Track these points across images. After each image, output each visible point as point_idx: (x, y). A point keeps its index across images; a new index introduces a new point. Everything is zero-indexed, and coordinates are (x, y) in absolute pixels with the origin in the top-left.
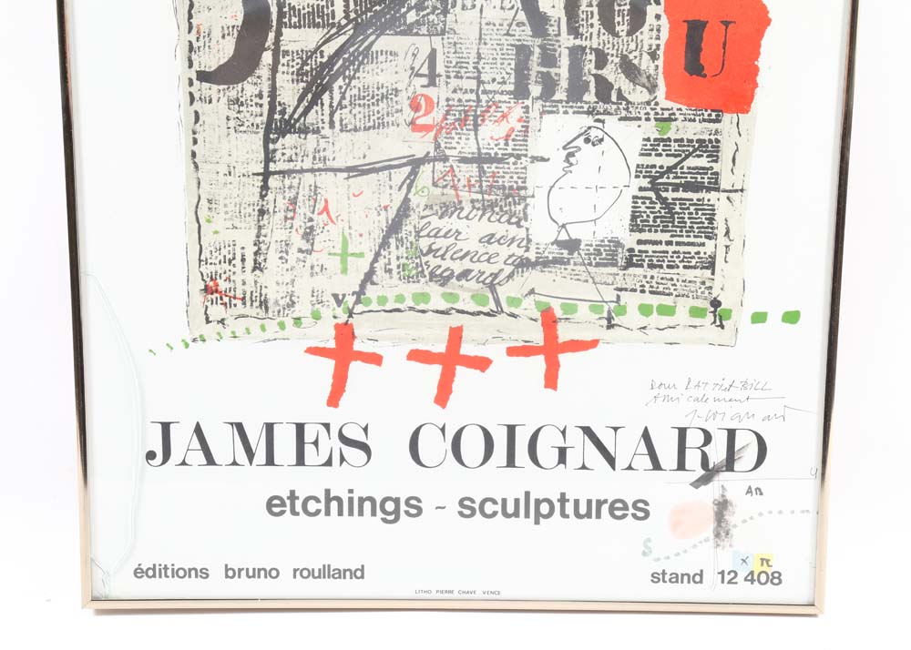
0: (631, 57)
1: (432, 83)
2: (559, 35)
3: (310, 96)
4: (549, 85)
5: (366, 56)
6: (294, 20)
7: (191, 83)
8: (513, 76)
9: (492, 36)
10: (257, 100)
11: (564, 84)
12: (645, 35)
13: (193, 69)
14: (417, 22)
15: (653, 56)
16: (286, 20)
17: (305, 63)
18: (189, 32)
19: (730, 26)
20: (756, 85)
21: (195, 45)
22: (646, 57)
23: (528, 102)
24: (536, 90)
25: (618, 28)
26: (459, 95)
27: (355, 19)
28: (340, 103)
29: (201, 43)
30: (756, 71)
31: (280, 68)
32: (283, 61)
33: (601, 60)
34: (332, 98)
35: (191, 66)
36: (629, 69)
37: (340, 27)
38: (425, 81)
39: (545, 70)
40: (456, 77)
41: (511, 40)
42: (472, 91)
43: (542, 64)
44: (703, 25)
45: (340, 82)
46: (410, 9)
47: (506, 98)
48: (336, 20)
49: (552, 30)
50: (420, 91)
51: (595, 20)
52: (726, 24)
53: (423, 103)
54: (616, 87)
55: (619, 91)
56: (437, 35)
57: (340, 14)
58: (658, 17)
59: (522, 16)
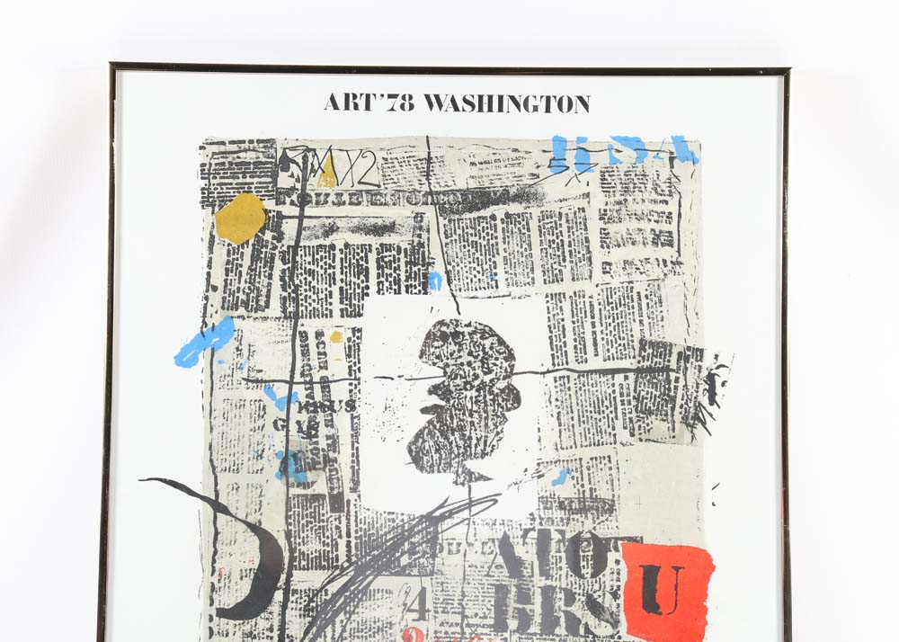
0: (596, 596)
1: (422, 618)
2: (532, 576)
3: (314, 629)
4: (525, 620)
5: (365, 594)
6: (303, 563)
7: (211, 619)
8: (493, 611)
9: (474, 577)
10: (268, 633)
11: (538, 619)
12: (607, 577)
13: (214, 607)
14: (410, 564)
15: (615, 595)
16: (296, 563)
17: (311, 600)
18: (212, 575)
19: (680, 571)
20: (706, 623)
21: (217, 586)
22: (609, 596)
23: (506, 635)
24: (513, 624)
25: (583, 571)
26: (446, 628)
27: (356, 562)
28: (341, 635)
29: (222, 584)
30: (705, 610)
31: (290, 605)
32: (292, 598)
33: (570, 598)
34: (334, 631)
35: (212, 604)
36: (594, 607)
37: (343, 569)
38: (416, 615)
39: (520, 606)
40: (443, 612)
41: (491, 581)
42: (457, 624)
43: (518, 601)
44: (657, 569)
45: (342, 616)
46: (403, 553)
47: (487, 630)
48: (340, 563)
49: (526, 572)
50: (411, 624)
51: (564, 564)
52: (677, 569)
53: (414, 635)
54: (583, 622)
55: (586, 625)
56: (427, 575)
57: (342, 558)
58: (617, 562)
59: (500, 560)
